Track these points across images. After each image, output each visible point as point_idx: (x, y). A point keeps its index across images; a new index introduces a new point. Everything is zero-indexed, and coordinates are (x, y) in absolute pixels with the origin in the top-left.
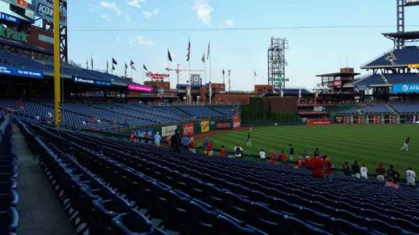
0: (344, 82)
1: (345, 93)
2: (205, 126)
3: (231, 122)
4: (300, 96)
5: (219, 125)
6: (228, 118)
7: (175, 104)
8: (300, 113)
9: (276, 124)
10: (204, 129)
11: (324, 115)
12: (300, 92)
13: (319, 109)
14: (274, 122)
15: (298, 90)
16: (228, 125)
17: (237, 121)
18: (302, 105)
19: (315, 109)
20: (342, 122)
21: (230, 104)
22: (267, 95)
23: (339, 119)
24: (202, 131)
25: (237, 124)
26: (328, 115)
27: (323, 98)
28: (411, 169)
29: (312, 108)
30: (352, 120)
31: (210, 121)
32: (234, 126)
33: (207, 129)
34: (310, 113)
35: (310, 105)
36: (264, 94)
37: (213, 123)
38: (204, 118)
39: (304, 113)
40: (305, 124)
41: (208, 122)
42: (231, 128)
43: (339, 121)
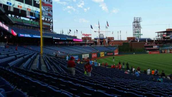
0: (167, 35)
1: (168, 40)
2: (102, 54)
3: (113, 53)
4: (147, 42)
5: (108, 54)
6: (112, 51)
8: (146, 49)
9: (134, 54)
10: (101, 55)
11: (157, 49)
12: (147, 40)
13: (155, 47)
14: (133, 53)
15: (146, 39)
16: (112, 54)
17: (116, 52)
18: (148, 45)
19: (154, 47)
20: (164, 52)
21: (115, 45)
22: (132, 41)
23: (163, 51)
24: (101, 56)
27: (157, 42)
29: (152, 46)
30: (169, 51)
31: (105, 52)
32: (115, 54)
33: (103, 55)
34: (152, 48)
36: (131, 41)
37: (106, 53)
38: (102, 51)
39: (148, 49)
40: (148, 53)
41: (104, 53)
42: (114, 55)
43: (163, 52)
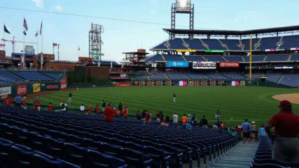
0: (139, 58)
1: (140, 65)
2: (37, 87)
3: (59, 84)
4: (112, 67)
5: (49, 87)
6: (56, 81)
7: (10, 69)
8: (112, 78)
9: (94, 86)
10: (35, 89)
11: (127, 79)
12: (112, 63)
13: (123, 76)
15: (110, 62)
16: (56, 87)
17: (64, 83)
18: (113, 73)
19: (121, 76)
20: (138, 85)
21: (58, 70)
22: (88, 65)
23: (136, 83)
24: (34, 91)
25: (64, 86)
26: (129, 80)
27: (126, 68)
28: (175, 114)
29: (119, 75)
30: (144, 83)
31: (41, 83)
32: (62, 87)
33: (39, 90)
34: (118, 78)
35: (118, 73)
36: (86, 64)
37: (43, 85)
38: (35, 81)
39: (114, 78)
40: (114, 86)
41: (39, 84)
42: (59, 89)
43: (136, 84)
